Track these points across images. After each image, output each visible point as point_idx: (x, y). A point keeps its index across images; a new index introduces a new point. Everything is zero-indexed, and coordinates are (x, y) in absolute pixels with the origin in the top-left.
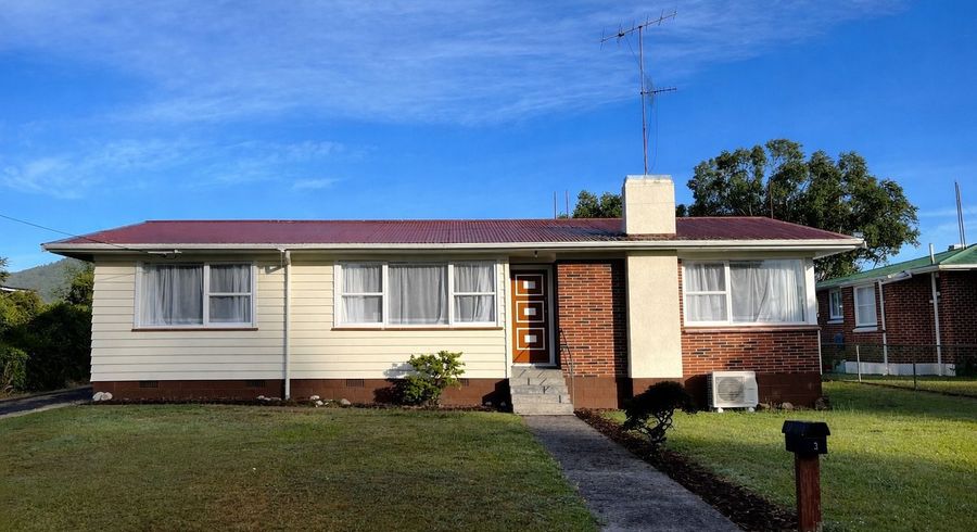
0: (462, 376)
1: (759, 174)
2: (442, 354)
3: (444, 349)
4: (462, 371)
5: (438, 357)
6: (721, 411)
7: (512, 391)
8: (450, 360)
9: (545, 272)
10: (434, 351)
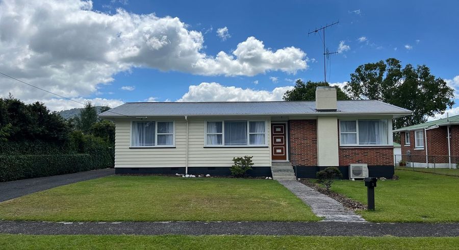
0: (253, 166)
1: (381, 75)
2: (245, 157)
3: (246, 155)
4: (253, 164)
5: (244, 158)
6: (353, 180)
7: (272, 172)
8: (248, 159)
9: (285, 125)
10: (243, 156)
